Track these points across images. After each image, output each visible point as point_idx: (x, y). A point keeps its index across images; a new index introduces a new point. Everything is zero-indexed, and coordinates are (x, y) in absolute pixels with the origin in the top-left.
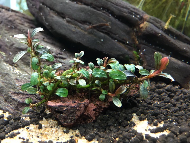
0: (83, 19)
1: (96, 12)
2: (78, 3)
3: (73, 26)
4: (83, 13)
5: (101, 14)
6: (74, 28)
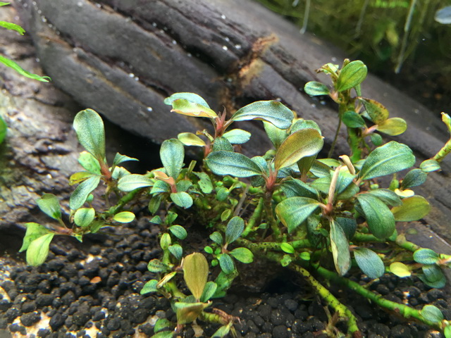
0: (112, 54)
1: (140, 33)
2: (106, 7)
3: (89, 69)
4: (113, 36)
5: (153, 39)
6: (90, 75)
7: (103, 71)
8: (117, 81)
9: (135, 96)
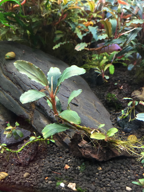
0: (7, 90)
1: (14, 86)
2: (7, 78)
3: (2, 93)
5: (16, 88)
7: (5, 94)
8: (7, 97)
9: (11, 101)
